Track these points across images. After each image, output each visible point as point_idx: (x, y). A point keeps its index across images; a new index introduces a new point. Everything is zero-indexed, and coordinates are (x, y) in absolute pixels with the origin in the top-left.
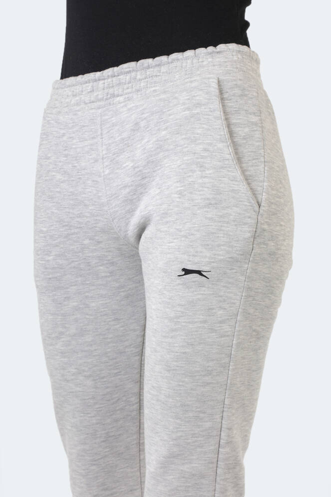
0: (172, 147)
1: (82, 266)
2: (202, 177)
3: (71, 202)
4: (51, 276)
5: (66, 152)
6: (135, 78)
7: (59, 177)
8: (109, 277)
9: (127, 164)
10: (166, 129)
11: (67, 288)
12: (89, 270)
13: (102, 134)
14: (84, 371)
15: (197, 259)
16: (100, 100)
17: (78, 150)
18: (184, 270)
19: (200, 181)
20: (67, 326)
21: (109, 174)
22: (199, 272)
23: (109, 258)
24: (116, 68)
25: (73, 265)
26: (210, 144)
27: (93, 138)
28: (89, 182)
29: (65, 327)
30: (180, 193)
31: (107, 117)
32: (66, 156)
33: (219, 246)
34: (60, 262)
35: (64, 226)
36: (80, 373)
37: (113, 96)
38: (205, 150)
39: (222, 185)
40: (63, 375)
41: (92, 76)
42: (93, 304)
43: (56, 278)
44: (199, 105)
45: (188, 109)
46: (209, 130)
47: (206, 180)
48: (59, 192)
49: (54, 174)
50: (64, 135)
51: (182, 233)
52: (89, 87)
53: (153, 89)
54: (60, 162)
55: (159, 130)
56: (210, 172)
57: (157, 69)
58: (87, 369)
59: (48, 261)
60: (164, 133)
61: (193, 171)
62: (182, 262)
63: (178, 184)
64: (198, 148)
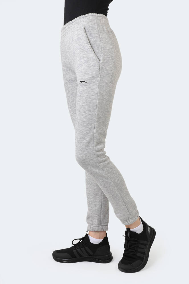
2: (83, 55)
15: (84, 78)
22: (85, 81)
33: (89, 73)
38: (83, 47)
39: (89, 56)
45: (77, 36)
56: (85, 53)
61: (81, 54)
62: (80, 79)
64: (81, 47)
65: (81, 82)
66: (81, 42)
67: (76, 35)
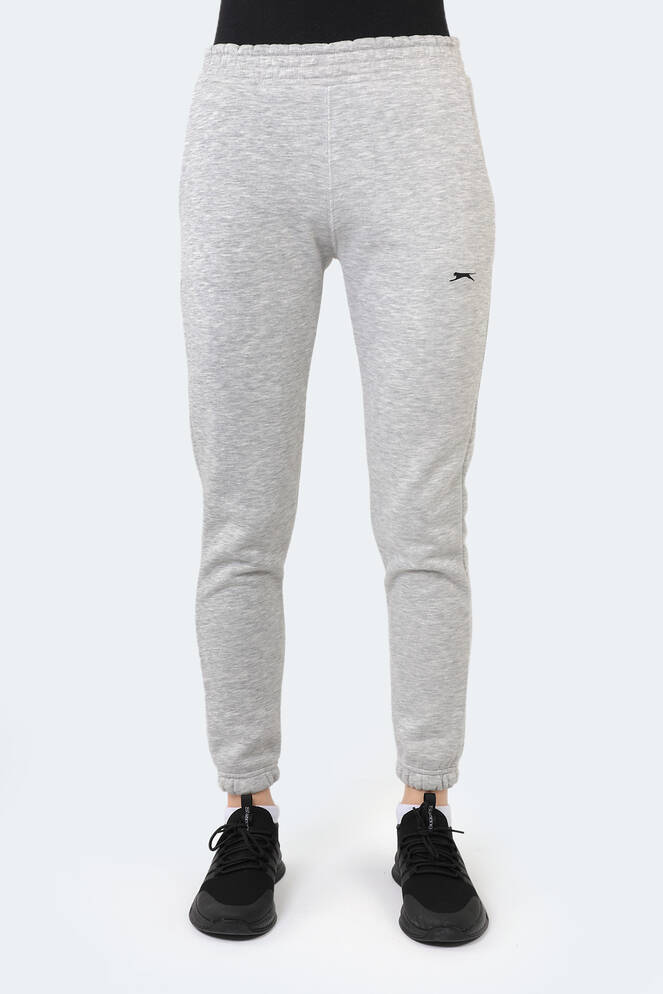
0: (428, 147)
1: (276, 259)
2: (462, 180)
3: (272, 186)
4: (239, 271)
5: (270, 130)
6: (373, 57)
7: (255, 157)
8: (301, 269)
9: (365, 154)
10: (421, 126)
11: (257, 285)
12: (283, 263)
13: (331, 115)
14: (272, 376)
15: (466, 263)
16: (327, 76)
17: (291, 129)
18: (456, 274)
19: (460, 183)
20: (256, 327)
21: (339, 160)
22: (467, 275)
23: (305, 249)
24: (349, 42)
25: (265, 258)
26: (466, 145)
27: (316, 118)
28: (305, 166)
29: (254, 329)
30: (442, 196)
31: (339, 97)
32: (269, 134)
33: (480, 247)
34: (252, 255)
35: (259, 213)
36: (268, 379)
37: (346, 73)
38: (463, 151)
39: (478, 187)
40: (246, 384)
41: (317, 46)
42: (285, 301)
43: (246, 273)
44: (453, 104)
45: (444, 107)
46: (464, 130)
47: (465, 182)
48: (256, 175)
49: (248, 153)
50: (267, 109)
51: (450, 238)
52: (312, 59)
53: (395, 73)
54: (259, 140)
55: (412, 125)
56: (468, 174)
57: (397, 51)
58: (275, 373)
59: (236, 253)
60: (419, 129)
61: (453, 173)
62: (452, 267)
63: (438, 187)
64: (457, 150)
65: (459, 276)
66: (455, 132)
67: (439, 101)
